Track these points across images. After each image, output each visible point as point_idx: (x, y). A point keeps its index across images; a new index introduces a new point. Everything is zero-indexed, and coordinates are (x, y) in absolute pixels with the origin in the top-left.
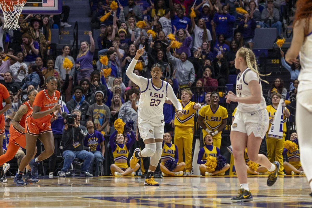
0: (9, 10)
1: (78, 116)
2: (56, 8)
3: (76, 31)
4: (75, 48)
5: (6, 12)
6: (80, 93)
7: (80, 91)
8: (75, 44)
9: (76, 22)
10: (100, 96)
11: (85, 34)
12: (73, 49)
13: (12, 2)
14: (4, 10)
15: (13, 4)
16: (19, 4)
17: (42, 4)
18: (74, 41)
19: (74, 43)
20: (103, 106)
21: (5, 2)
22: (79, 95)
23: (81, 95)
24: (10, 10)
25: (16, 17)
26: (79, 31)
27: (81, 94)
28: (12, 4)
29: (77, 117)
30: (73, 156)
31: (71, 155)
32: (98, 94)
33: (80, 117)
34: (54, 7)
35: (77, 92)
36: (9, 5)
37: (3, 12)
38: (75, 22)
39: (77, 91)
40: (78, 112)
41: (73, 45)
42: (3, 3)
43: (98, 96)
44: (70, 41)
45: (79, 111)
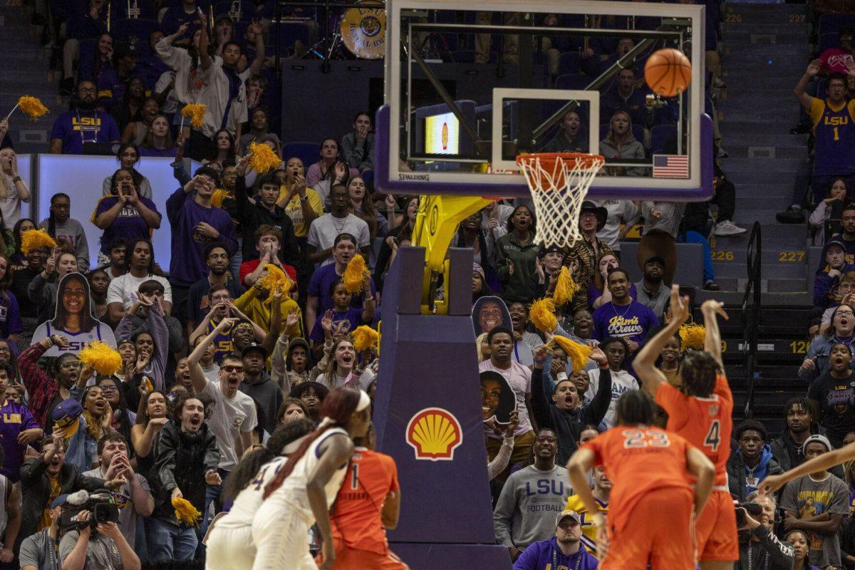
0: (549, 186)
2: (694, 182)
3: (755, 251)
4: (752, 301)
5: (541, 194)
6: (755, 439)
7: (755, 434)
8: (752, 291)
9: (757, 223)
10: (819, 452)
11: (781, 259)
12: (747, 307)
13: (559, 162)
14: (534, 187)
15: (565, 168)
16: (582, 168)
17: (651, 169)
18: (750, 282)
19: (748, 290)
20: (827, 482)
21: (540, 162)
22: (755, 448)
23: (759, 447)
24: (552, 186)
25: (571, 210)
26: (763, 250)
27: (759, 443)
28: (559, 167)
29: (764, 512)
32: (812, 446)
33: (771, 513)
34: (690, 178)
35: (748, 439)
36: (551, 172)
37: (533, 193)
38: (753, 222)
39: (747, 433)
40: (767, 499)
41: (747, 295)
42: (534, 166)
43: (812, 451)
44: (736, 282)
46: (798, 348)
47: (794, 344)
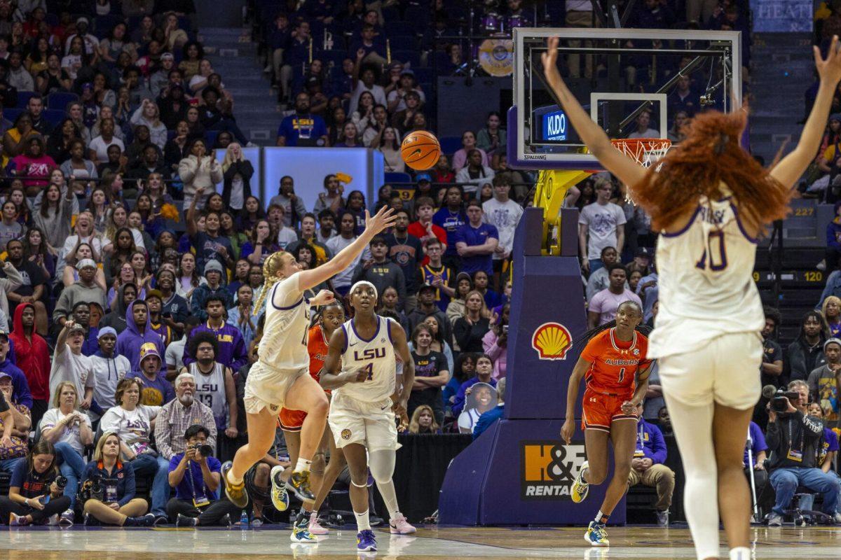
1: (802, 395)
4: (776, 244)
8: (777, 237)
10: (836, 350)
12: (773, 248)
13: (640, 145)
15: (643, 149)
16: (655, 148)
18: (775, 231)
19: (773, 235)
21: (625, 145)
28: (639, 149)
29: (800, 397)
30: (793, 481)
31: (789, 479)
32: (830, 346)
33: (806, 398)
36: (634, 152)
40: (803, 387)
41: (772, 240)
43: (831, 350)
45: (803, 384)
46: (810, 277)
47: (807, 275)
